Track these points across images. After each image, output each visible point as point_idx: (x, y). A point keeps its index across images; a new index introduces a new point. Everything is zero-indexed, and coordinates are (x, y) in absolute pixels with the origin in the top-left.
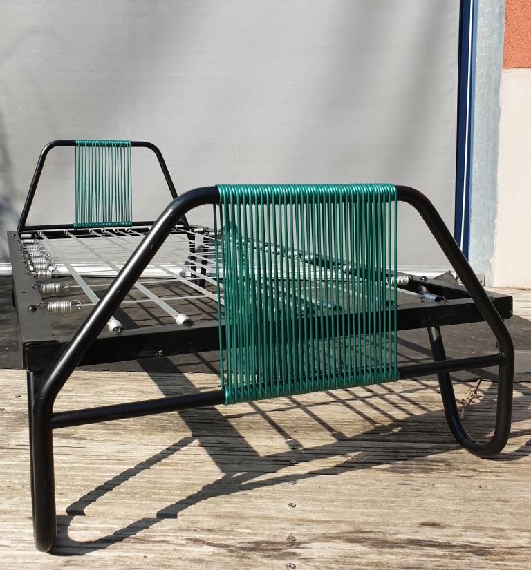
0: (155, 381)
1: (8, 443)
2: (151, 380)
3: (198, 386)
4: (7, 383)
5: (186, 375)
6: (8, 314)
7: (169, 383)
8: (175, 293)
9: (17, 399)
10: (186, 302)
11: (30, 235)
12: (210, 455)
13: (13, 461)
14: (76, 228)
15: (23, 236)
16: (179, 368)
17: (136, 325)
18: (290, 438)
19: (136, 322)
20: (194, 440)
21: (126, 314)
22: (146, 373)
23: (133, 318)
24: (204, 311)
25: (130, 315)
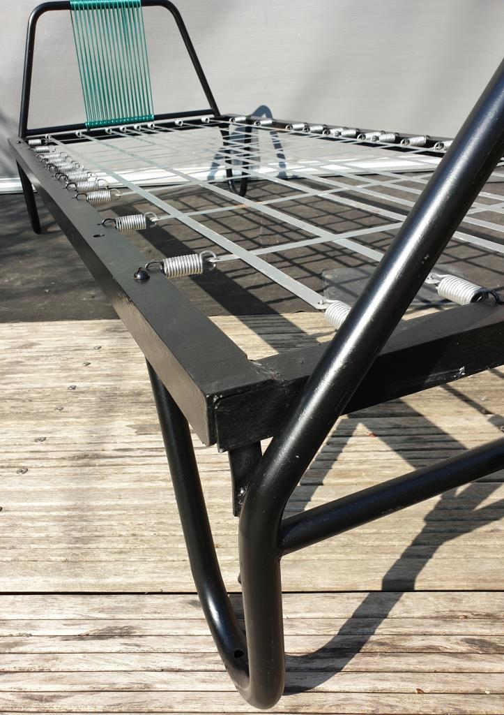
0: (251, 328)
1: (101, 447)
2: (245, 327)
3: (311, 332)
4: (65, 343)
5: (286, 316)
6: (31, 242)
7: (270, 329)
8: (212, 202)
9: (86, 368)
10: (231, 213)
11: (39, 141)
12: (395, 451)
13: (121, 481)
14: (89, 128)
15: (31, 142)
16: (272, 306)
17: (187, 248)
18: (490, 413)
19: (187, 244)
20: (356, 425)
21: (168, 233)
22: (233, 317)
23: (180, 238)
24: (260, 225)
25: (173, 234)
